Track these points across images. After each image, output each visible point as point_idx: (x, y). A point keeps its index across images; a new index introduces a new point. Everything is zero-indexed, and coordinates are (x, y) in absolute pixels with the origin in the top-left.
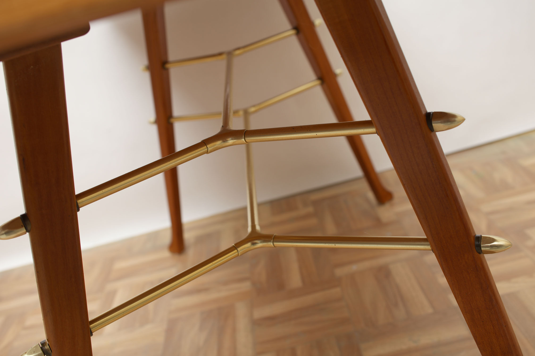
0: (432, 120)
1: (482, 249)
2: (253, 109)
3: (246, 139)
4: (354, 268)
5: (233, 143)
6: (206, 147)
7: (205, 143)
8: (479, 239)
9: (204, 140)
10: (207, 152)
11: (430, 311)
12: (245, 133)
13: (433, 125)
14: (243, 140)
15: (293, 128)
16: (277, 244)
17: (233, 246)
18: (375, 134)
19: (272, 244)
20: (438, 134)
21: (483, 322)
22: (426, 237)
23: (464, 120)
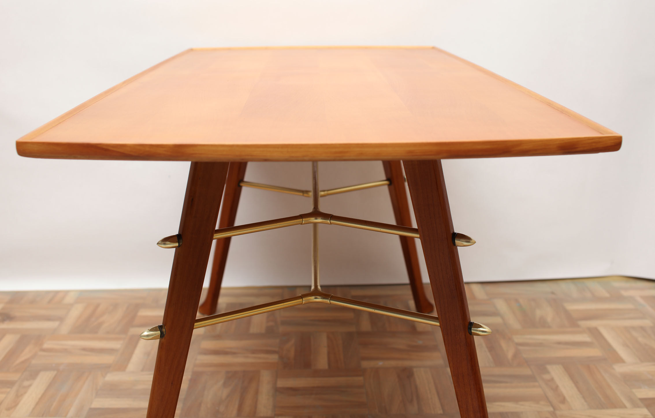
0: (456, 238)
1: (472, 331)
2: (322, 193)
3: (331, 221)
4: (380, 363)
5: (322, 221)
6: (302, 219)
7: (302, 216)
8: (471, 325)
9: (301, 215)
10: (302, 224)
11: (440, 412)
12: (331, 217)
13: (456, 241)
14: (329, 221)
15: (366, 222)
16: (332, 302)
17: (300, 296)
18: (418, 238)
19: (329, 301)
20: (459, 248)
21: (464, 384)
22: (438, 317)
23: (475, 242)
